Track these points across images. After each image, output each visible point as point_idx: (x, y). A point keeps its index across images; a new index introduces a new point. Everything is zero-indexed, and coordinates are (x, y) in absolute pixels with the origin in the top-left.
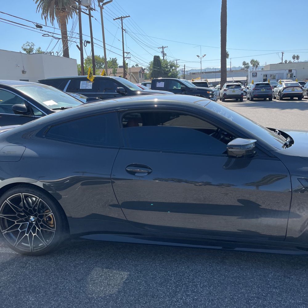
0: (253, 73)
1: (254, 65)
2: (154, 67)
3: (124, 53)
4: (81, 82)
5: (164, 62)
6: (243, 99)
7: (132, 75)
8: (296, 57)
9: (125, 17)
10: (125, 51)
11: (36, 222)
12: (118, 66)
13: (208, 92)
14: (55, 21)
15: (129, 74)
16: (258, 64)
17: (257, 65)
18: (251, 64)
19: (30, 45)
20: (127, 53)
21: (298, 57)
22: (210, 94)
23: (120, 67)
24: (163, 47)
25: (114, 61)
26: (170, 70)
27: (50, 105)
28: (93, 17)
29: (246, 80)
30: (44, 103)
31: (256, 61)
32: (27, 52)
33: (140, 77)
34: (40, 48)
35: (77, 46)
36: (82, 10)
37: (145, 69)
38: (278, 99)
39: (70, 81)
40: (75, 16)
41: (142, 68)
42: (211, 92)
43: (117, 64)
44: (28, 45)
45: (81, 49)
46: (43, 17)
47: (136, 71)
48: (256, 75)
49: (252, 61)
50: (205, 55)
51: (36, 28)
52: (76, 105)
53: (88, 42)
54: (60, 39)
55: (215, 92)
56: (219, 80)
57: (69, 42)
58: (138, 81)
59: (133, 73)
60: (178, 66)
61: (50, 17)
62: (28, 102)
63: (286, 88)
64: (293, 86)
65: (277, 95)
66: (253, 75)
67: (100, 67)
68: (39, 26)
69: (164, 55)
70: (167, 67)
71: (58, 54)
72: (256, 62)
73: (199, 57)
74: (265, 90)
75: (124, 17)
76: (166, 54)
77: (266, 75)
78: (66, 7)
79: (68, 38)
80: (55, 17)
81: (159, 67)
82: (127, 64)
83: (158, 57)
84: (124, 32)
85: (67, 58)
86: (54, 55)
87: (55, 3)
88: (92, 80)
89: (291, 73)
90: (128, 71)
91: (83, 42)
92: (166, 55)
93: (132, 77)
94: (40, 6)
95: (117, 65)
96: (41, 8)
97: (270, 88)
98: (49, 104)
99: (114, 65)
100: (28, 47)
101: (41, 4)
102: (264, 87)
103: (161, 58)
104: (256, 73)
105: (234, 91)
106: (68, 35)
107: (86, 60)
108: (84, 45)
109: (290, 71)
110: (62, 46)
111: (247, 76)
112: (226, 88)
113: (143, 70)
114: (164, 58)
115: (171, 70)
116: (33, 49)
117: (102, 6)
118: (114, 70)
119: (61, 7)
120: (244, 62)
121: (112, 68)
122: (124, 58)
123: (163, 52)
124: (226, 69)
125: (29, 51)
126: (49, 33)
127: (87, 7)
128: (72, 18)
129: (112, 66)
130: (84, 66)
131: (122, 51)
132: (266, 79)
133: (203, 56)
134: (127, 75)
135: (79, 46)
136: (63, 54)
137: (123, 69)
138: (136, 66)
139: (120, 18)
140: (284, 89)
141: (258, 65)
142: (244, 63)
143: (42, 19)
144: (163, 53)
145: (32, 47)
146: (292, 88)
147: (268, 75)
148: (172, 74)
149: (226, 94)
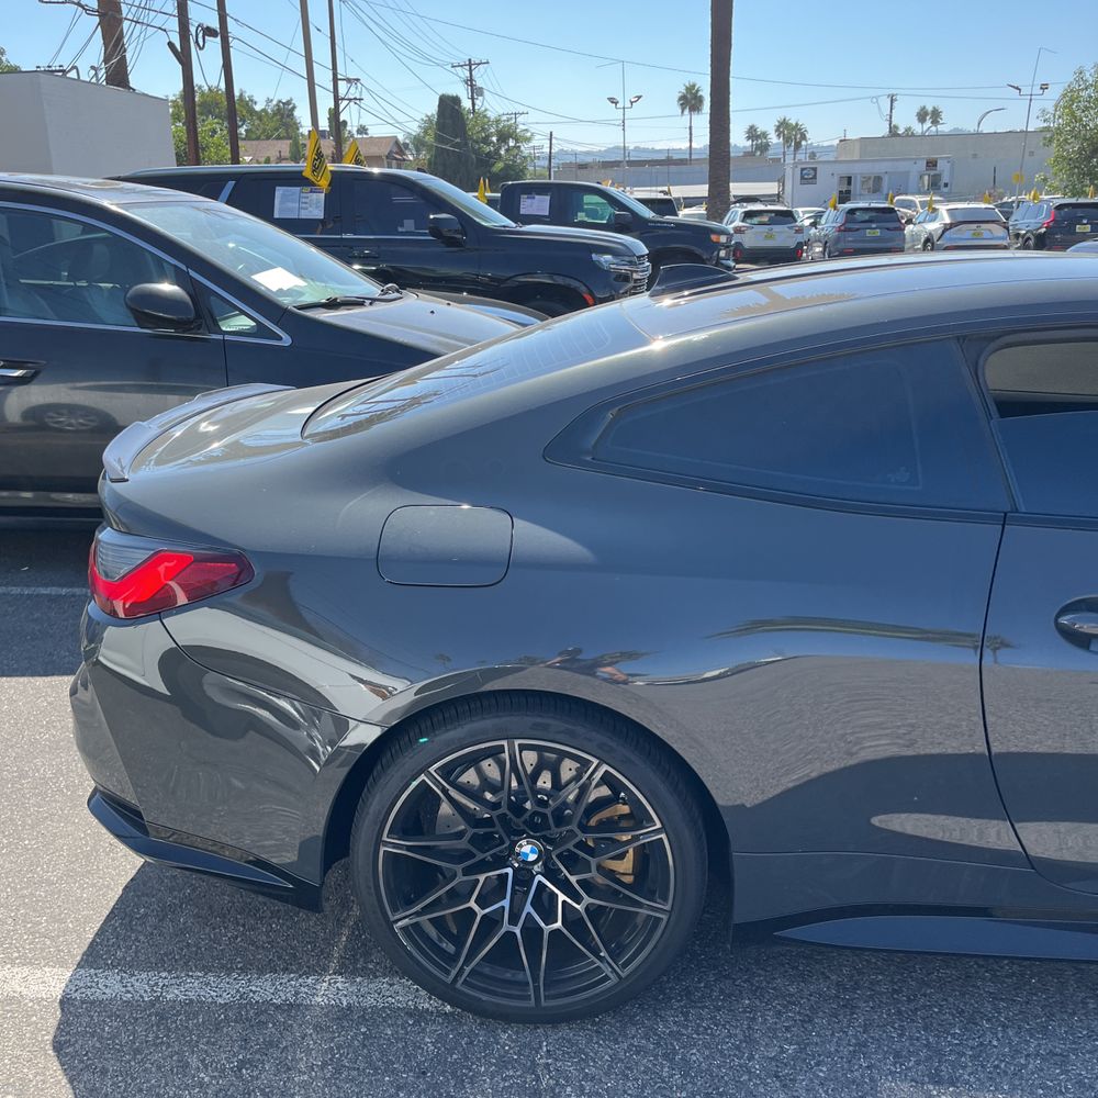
0: (802, 170)
1: (787, 140)
2: (440, 140)
3: (335, 80)
4: (280, 192)
5: (476, 118)
8: (930, 115)
12: (301, 131)
13: (714, 237)
16: (804, 137)
17: (800, 143)
18: (779, 136)
20: (349, 80)
21: (936, 116)
22: (722, 245)
24: (470, 65)
25: (284, 113)
26: (497, 151)
29: (774, 195)
31: (797, 124)
35: (171, 45)
37: (406, 145)
39: (230, 183)
41: (397, 142)
42: (724, 239)
43: (295, 124)
45: (184, 58)
47: (374, 150)
48: (815, 177)
49: (783, 127)
50: (639, 97)
53: (209, 32)
56: (702, 190)
60: (529, 134)
62: (192, 273)
63: (951, 226)
64: (976, 221)
66: (802, 178)
69: (475, 91)
70: (486, 140)
71: (96, 75)
72: (796, 127)
73: (616, 103)
74: (878, 233)
76: (481, 89)
77: (850, 178)
81: (458, 140)
82: (346, 123)
83: (456, 100)
86: (81, 79)
88: (324, 183)
89: (932, 173)
91: (193, 30)
92: (481, 94)
95: (297, 126)
97: (898, 224)
98: (271, 283)
99: (286, 126)
102: (878, 222)
103: (466, 104)
104: (815, 169)
105: (769, 236)
108: (197, 42)
109: (932, 164)
111: (779, 181)
112: (741, 224)
113: (401, 148)
114: (474, 104)
115: (502, 152)
118: (296, 143)
120: (752, 127)
122: (337, 99)
123: (470, 82)
124: (729, 152)
129: (276, 130)
131: (331, 72)
132: (848, 192)
133: (632, 103)
135: (178, 47)
138: (359, 132)
140: (947, 228)
141: (803, 143)
142: (752, 133)
144: (472, 86)
146: (974, 226)
147: (856, 177)
148: (507, 167)
149: (740, 243)
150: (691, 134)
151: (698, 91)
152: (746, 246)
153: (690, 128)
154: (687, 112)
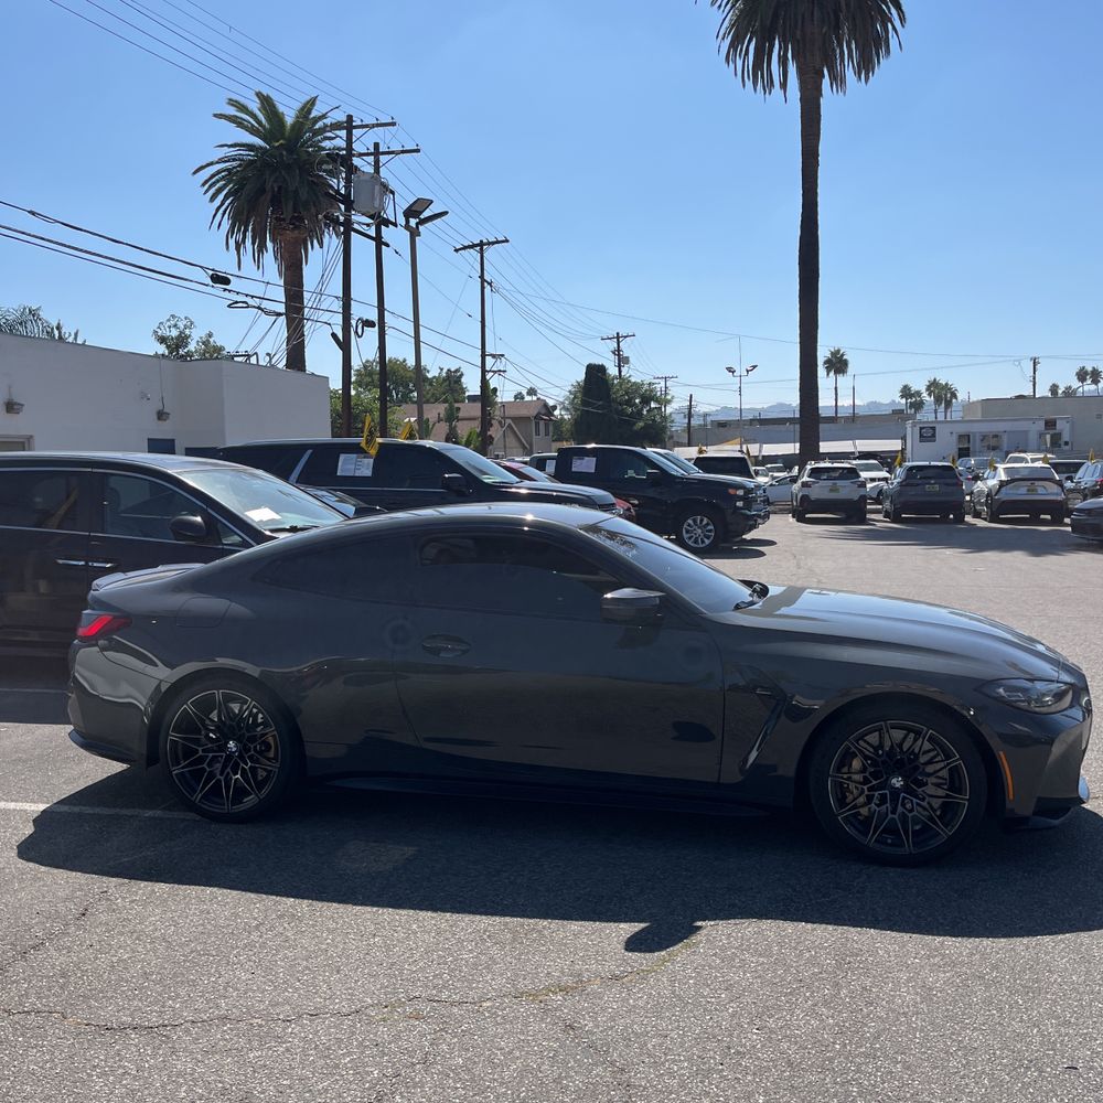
0: (921, 429)
1: (938, 400)
2: (584, 403)
3: (483, 356)
4: (342, 457)
5: (621, 384)
6: (868, 516)
7: (509, 426)
8: (1089, 375)
9: (493, 243)
10: (489, 350)
11: (240, 752)
12: (467, 394)
13: (731, 491)
14: (269, 256)
15: (500, 422)
16: (954, 395)
17: (951, 401)
18: (930, 395)
19: (181, 325)
20: (493, 356)
21: (1096, 376)
22: (739, 497)
23: (473, 399)
24: (618, 337)
25: (453, 380)
26: (640, 413)
27: (261, 521)
28: (388, 245)
29: (897, 452)
30: (247, 513)
31: (947, 384)
32: (168, 347)
33: (538, 434)
34: (210, 335)
35: (334, 335)
36: (356, 226)
37: (554, 408)
38: (985, 519)
39: (310, 451)
40: (332, 242)
41: (545, 405)
42: (740, 492)
44: (175, 326)
45: (345, 345)
46: (232, 242)
47: (524, 412)
48: (934, 435)
49: (934, 386)
50: (755, 367)
51: (211, 283)
52: (325, 522)
53: (369, 324)
54: (279, 314)
55: (761, 492)
57: (308, 325)
58: (531, 445)
59: (513, 419)
61: (253, 244)
62: (210, 511)
63: (1008, 482)
64: (1033, 478)
65: (981, 504)
66: (921, 436)
67: (405, 399)
68: (220, 279)
69: (622, 361)
70: (629, 403)
71: (271, 359)
72: (946, 387)
74: (937, 487)
75: (489, 243)
76: (627, 358)
77: (969, 436)
78: (304, 213)
79: (306, 310)
80: (269, 245)
81: (601, 403)
82: (495, 390)
83: (601, 369)
84: (488, 288)
85: (299, 374)
86: (260, 363)
87: (272, 201)
88: (373, 452)
89: (1052, 432)
90: (497, 413)
91: (353, 323)
92: (627, 363)
93: (509, 433)
94: (225, 212)
95: (463, 391)
96: (226, 216)
97: (954, 481)
98: (259, 516)
99: (453, 391)
100: (174, 333)
101: (226, 204)
102: (936, 478)
103: (612, 371)
104: (934, 429)
105: (834, 489)
106: (305, 301)
107: (359, 372)
108: (356, 332)
109: (1050, 424)
110: (286, 335)
111: (901, 439)
112: (810, 479)
113: (549, 410)
114: (620, 372)
115: (645, 412)
116: (188, 337)
117: (417, 227)
118: (451, 407)
119: (288, 213)
120: (905, 387)
121: (445, 401)
122: (484, 372)
123: (617, 352)
125: (176, 344)
126: (248, 300)
127: (371, 217)
128: (321, 247)
129: (444, 394)
130: (353, 393)
131: (480, 351)
132: (968, 450)
133: (748, 371)
134: (492, 425)
135: (340, 337)
136: (284, 361)
137: (478, 405)
138: (529, 393)
139: (477, 245)
140: (1002, 484)
141: (954, 400)
142: (906, 392)
143: (228, 248)
144: (619, 355)
145: (187, 332)
146: (1029, 483)
147: (974, 436)
148: (647, 427)
149: (807, 496)
150: (836, 394)
151: (843, 355)
152: (813, 498)
153: (836, 388)
154: (832, 374)
